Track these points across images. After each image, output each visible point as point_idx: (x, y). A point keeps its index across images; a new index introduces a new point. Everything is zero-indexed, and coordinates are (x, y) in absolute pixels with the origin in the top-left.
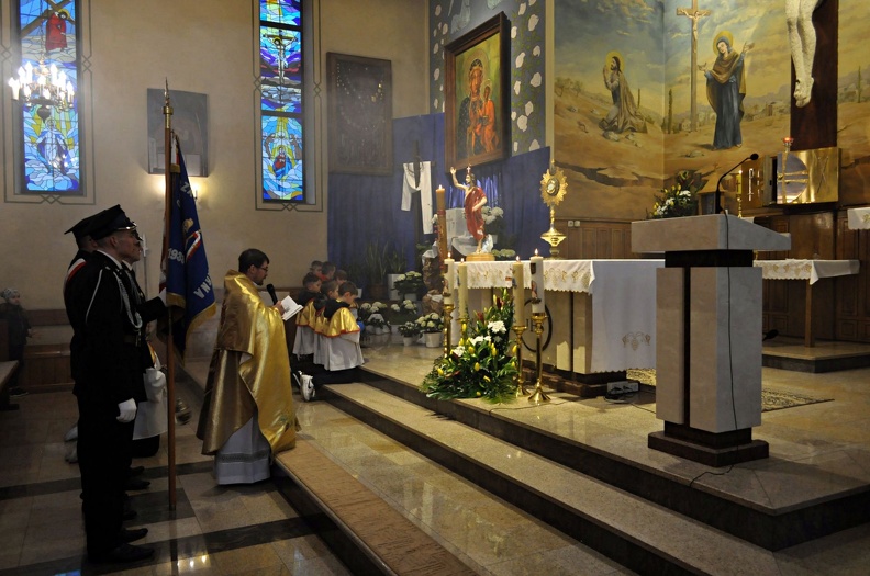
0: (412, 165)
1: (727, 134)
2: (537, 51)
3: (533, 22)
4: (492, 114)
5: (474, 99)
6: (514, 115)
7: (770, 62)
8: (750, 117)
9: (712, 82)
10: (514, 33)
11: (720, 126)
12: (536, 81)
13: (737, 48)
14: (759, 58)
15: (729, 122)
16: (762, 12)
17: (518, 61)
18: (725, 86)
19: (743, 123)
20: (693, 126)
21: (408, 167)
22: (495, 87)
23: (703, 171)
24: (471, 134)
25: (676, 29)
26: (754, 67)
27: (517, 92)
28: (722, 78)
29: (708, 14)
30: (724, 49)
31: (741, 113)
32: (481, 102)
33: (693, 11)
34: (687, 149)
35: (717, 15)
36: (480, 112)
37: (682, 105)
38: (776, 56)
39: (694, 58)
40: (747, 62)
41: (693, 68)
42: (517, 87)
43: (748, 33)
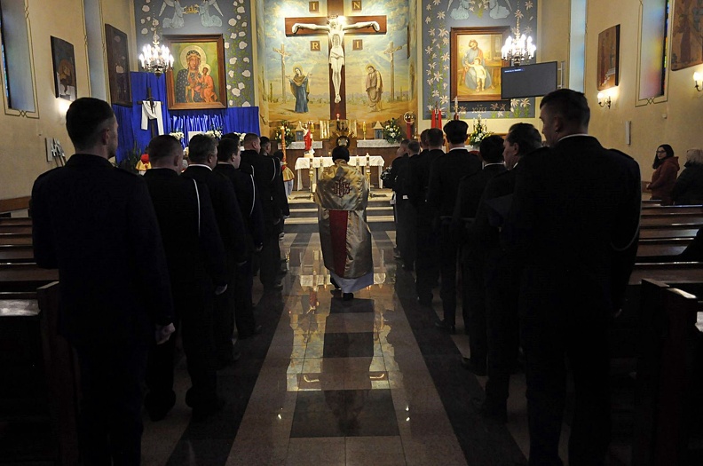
0: (149, 102)
1: (301, 106)
2: (246, 60)
3: (243, 45)
4: (211, 84)
5: (193, 72)
6: (229, 87)
7: (320, 83)
8: (312, 102)
9: (293, 84)
10: (227, 45)
11: (298, 103)
12: (246, 73)
13: (305, 73)
14: (314, 80)
15: (302, 103)
16: (315, 63)
17: (233, 61)
18: (299, 88)
19: (308, 104)
20: (284, 101)
21: (146, 104)
22: (213, 69)
23: (290, 121)
24: (190, 91)
25: (273, 57)
26: (312, 83)
27: (232, 76)
28: (298, 84)
29: (290, 55)
30: (299, 72)
31: (308, 100)
32: (199, 74)
33: (282, 51)
34: (282, 111)
35: (294, 57)
36: (197, 80)
37: (278, 90)
38: (321, 81)
39: (283, 72)
40: (309, 80)
41: (283, 77)
42: (231, 74)
43: (310, 69)
